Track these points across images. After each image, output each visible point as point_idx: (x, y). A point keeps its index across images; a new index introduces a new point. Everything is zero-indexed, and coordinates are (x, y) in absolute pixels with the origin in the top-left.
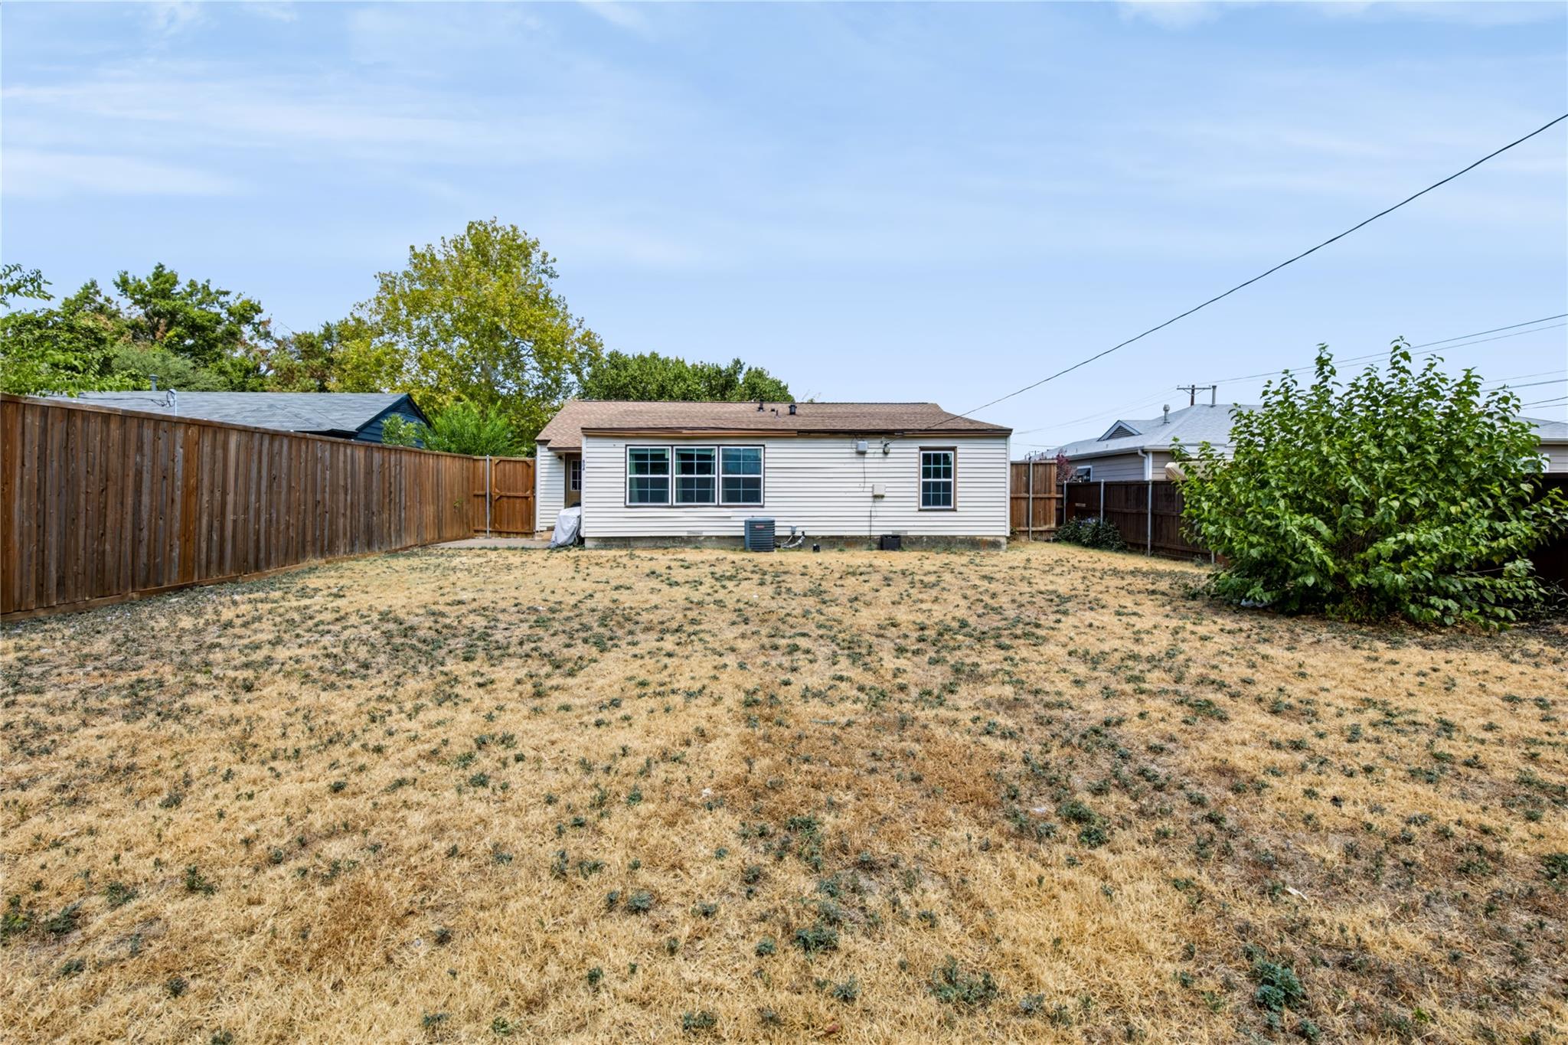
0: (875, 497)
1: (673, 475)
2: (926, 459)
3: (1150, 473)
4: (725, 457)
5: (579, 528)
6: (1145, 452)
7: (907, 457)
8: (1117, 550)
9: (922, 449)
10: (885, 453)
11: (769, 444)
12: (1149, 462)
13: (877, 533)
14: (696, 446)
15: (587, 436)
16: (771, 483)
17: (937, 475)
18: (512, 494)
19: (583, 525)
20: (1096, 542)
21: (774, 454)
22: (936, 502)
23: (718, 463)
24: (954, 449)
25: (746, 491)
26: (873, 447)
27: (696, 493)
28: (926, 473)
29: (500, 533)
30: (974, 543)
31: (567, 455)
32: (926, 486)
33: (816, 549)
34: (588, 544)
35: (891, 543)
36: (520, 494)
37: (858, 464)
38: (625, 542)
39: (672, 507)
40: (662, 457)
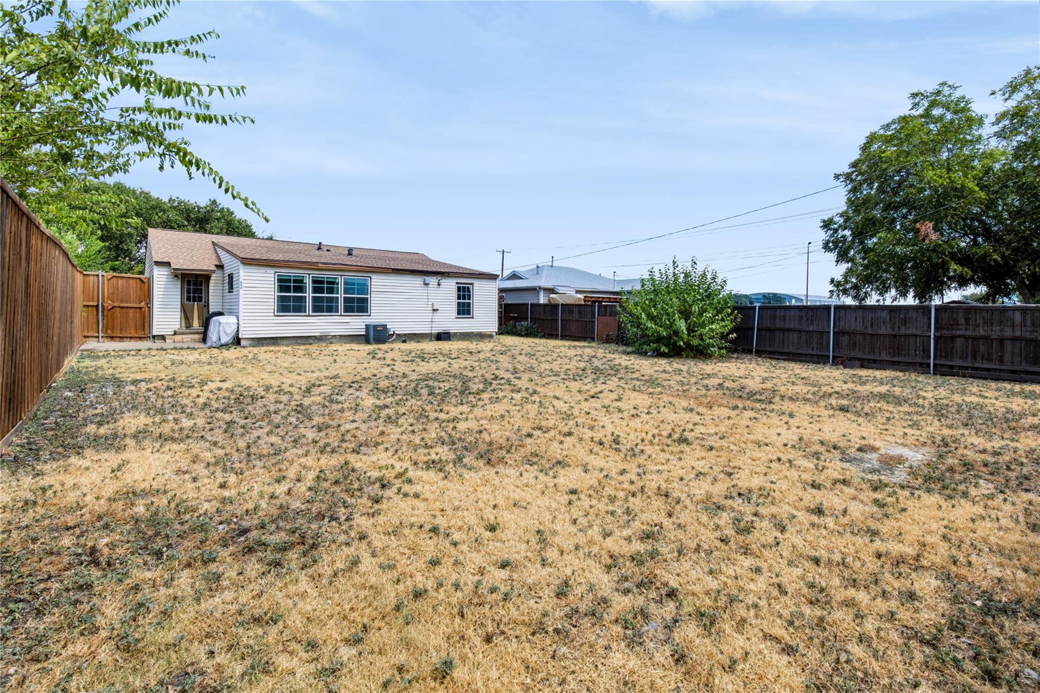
0: (434, 310)
1: (309, 295)
2: (459, 289)
3: (542, 300)
4: (345, 283)
5: (238, 331)
6: (540, 288)
7: (450, 286)
8: (541, 337)
9: (457, 283)
10: (439, 285)
11: (374, 277)
12: (542, 294)
13: (435, 331)
14: (325, 275)
15: (244, 264)
16: (376, 301)
17: (464, 299)
18: (126, 305)
19: (241, 329)
20: (529, 334)
21: (378, 283)
22: (463, 314)
23: (341, 287)
24: (472, 284)
25: (359, 306)
26: (433, 281)
27: (324, 307)
28: (459, 298)
29: (112, 338)
30: (481, 336)
31: (183, 275)
32: (459, 304)
33: (404, 341)
34: (243, 343)
35: (442, 337)
36: (135, 305)
37: (423, 291)
38: (274, 341)
39: (309, 316)
40: (301, 281)
